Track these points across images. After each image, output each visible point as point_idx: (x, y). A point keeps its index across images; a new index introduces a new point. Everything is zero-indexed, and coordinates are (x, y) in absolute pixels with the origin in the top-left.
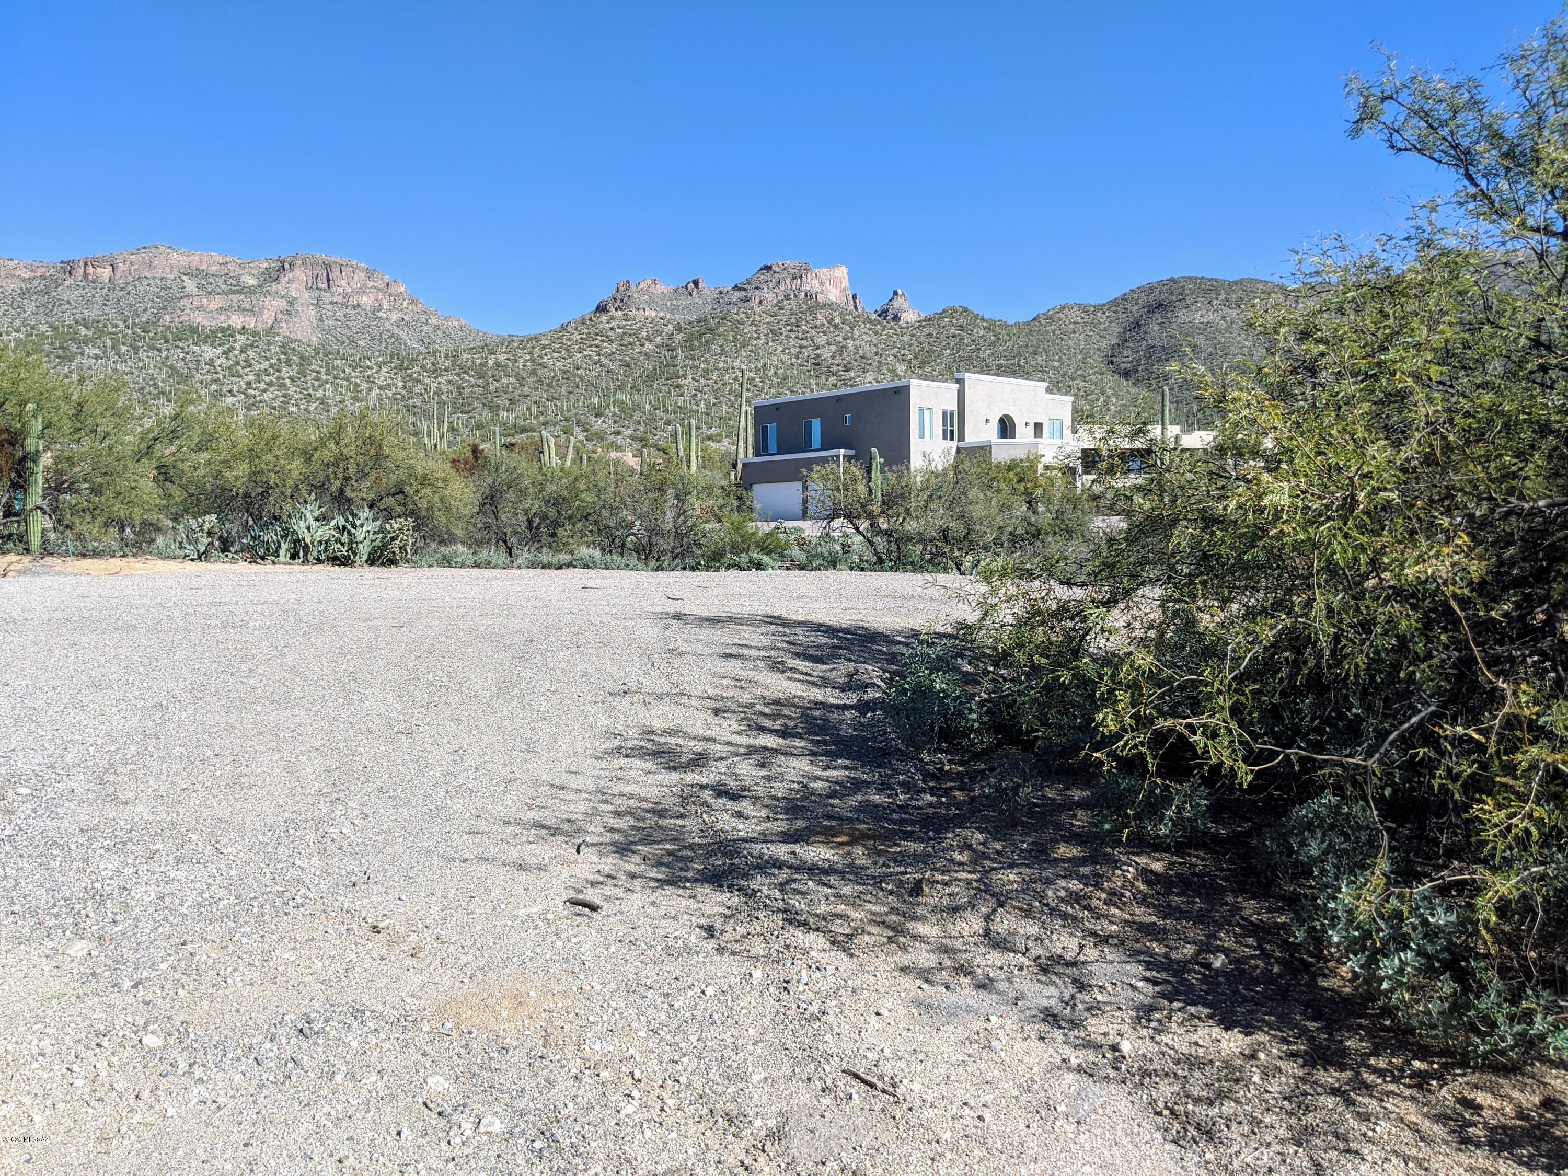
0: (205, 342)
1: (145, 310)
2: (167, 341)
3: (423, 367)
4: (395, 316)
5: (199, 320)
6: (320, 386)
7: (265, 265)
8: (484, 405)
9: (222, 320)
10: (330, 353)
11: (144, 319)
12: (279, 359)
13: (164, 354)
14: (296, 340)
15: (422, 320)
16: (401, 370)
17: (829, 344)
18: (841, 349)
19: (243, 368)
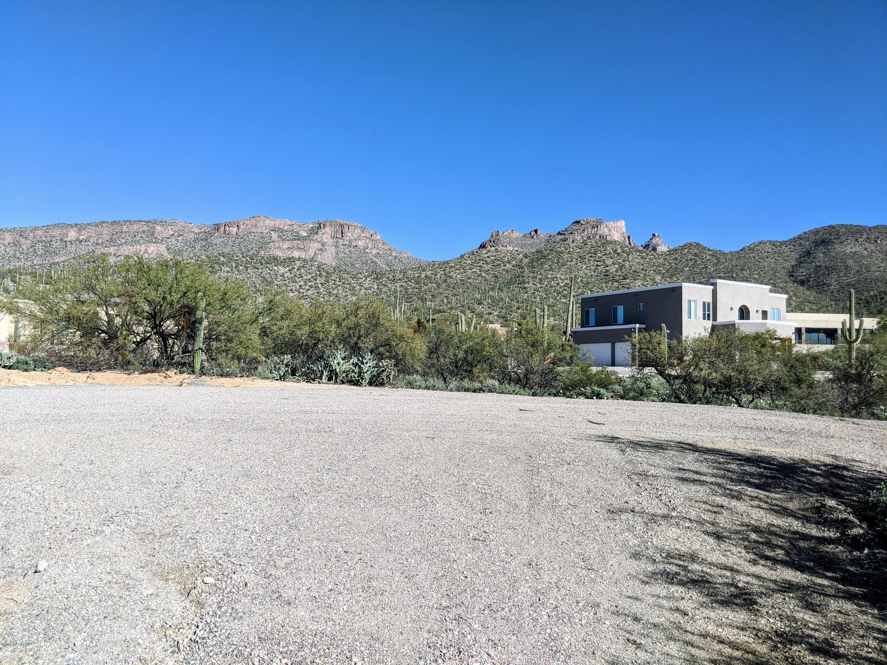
0: (280, 265)
1: (252, 249)
2: (262, 264)
3: (388, 278)
4: (374, 252)
5: (278, 253)
6: (336, 288)
7: (312, 226)
8: (419, 298)
9: (289, 254)
10: (341, 271)
11: (251, 253)
12: (316, 274)
13: (260, 271)
14: (325, 264)
15: (388, 253)
16: (377, 279)
17: (614, 264)
18: (622, 267)
19: (298, 278)
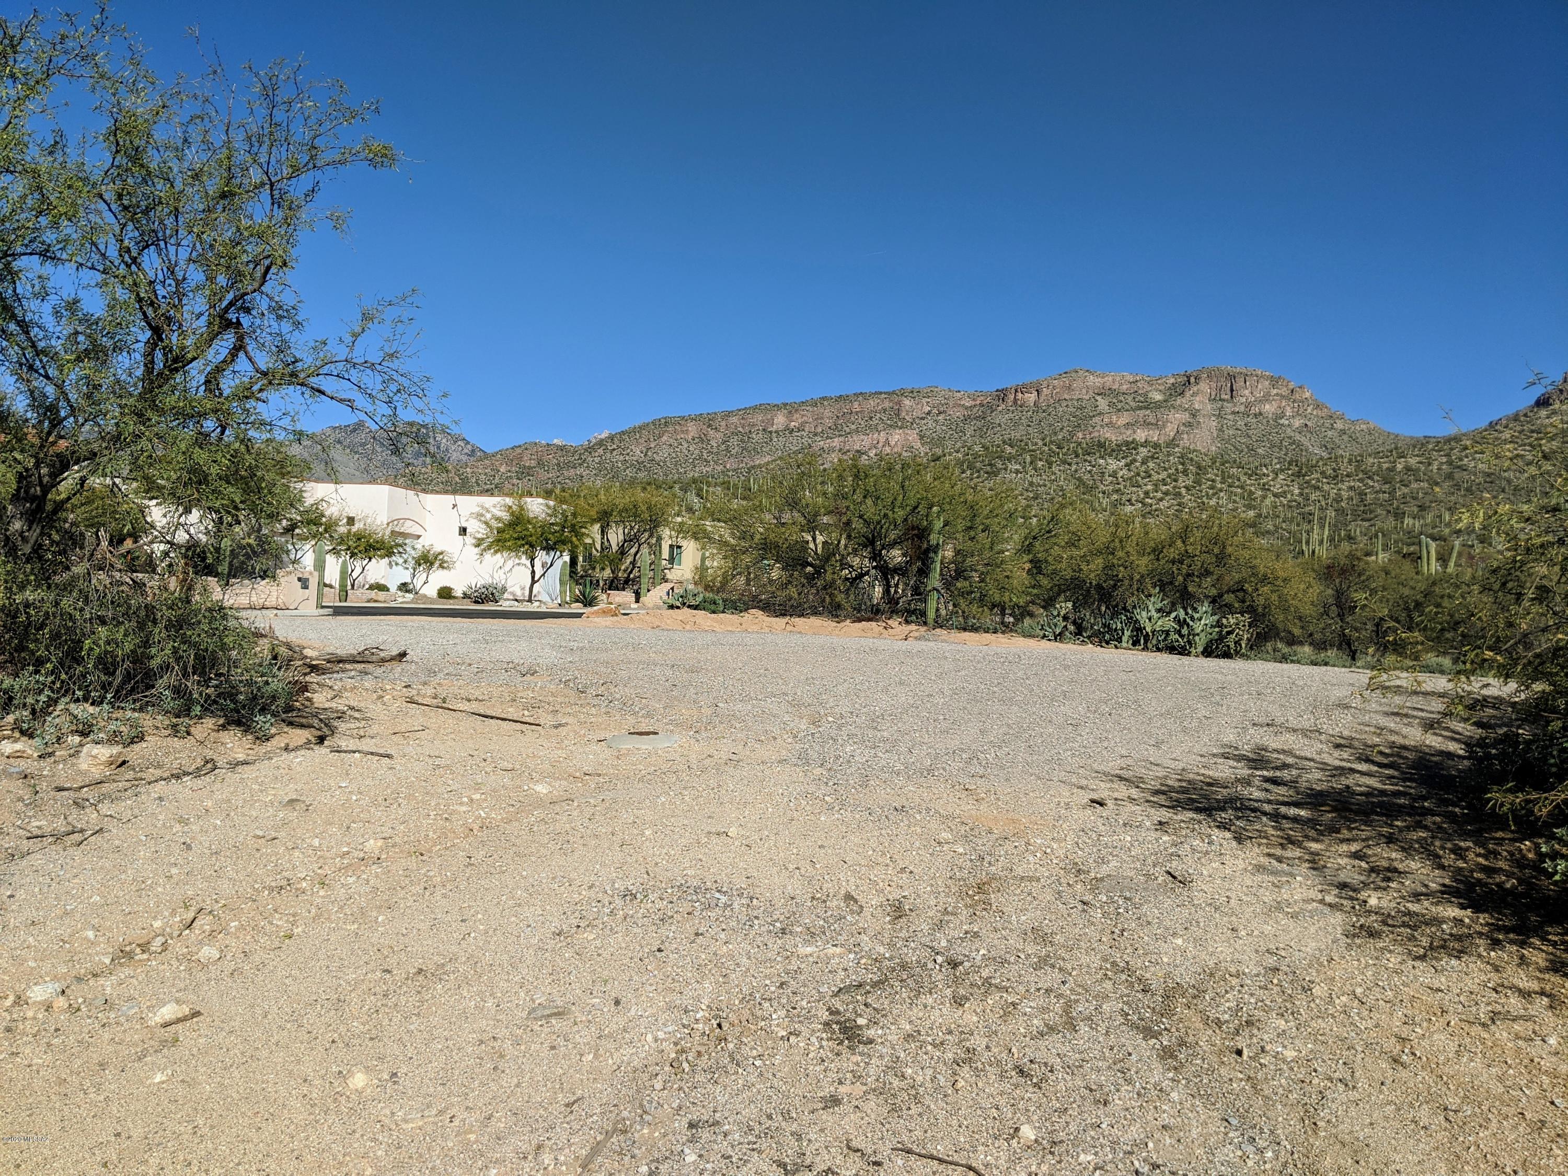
0: (1110, 455)
1: (1062, 429)
2: (1077, 456)
3: (1323, 473)
4: (1297, 423)
5: (1107, 435)
6: (1214, 494)
7: (1172, 381)
8: (1389, 512)
9: (1128, 435)
10: (1227, 462)
11: (1060, 437)
12: (1177, 470)
13: (1074, 467)
14: (1195, 451)
15: (1327, 425)
16: (1299, 477)
19: (1143, 478)
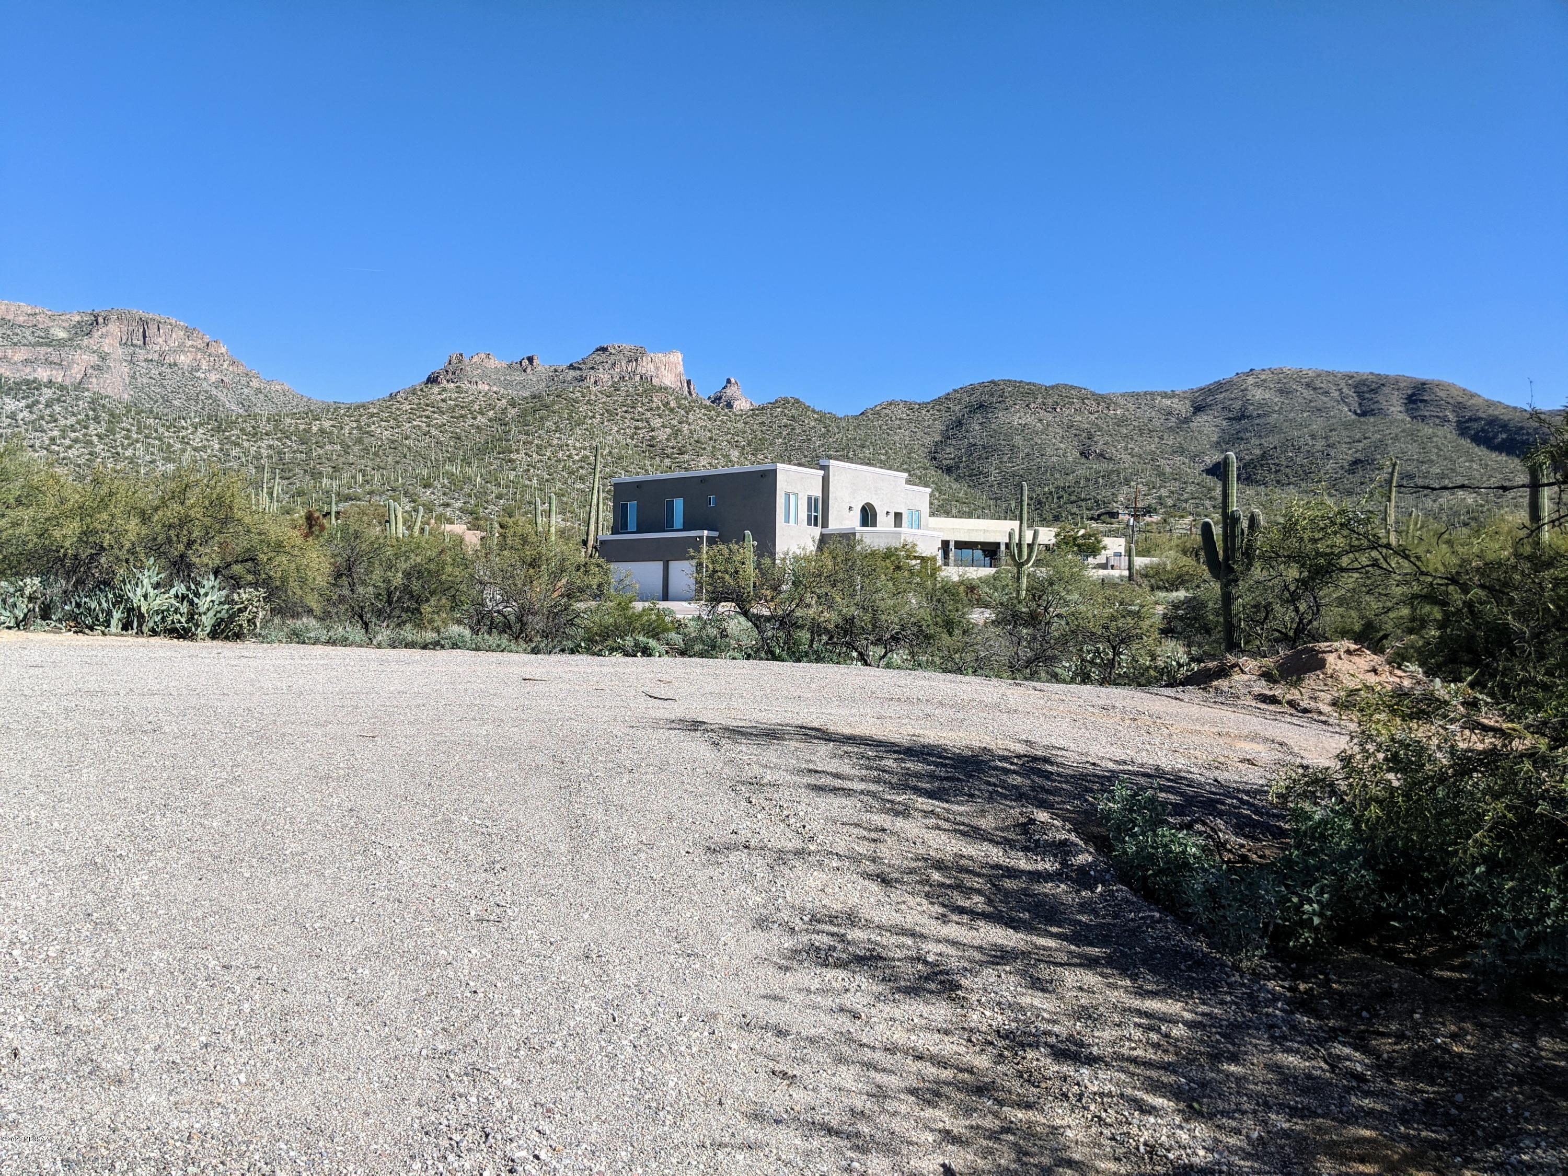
0: (8, 394)
3: (242, 430)
4: (213, 377)
5: (2, 371)
6: (130, 445)
7: (78, 318)
8: (306, 471)
9: (27, 373)
10: (142, 411)
12: (87, 416)
14: (107, 397)
15: (243, 382)
16: (219, 432)
17: (664, 426)
18: (676, 433)
19: (47, 423)
